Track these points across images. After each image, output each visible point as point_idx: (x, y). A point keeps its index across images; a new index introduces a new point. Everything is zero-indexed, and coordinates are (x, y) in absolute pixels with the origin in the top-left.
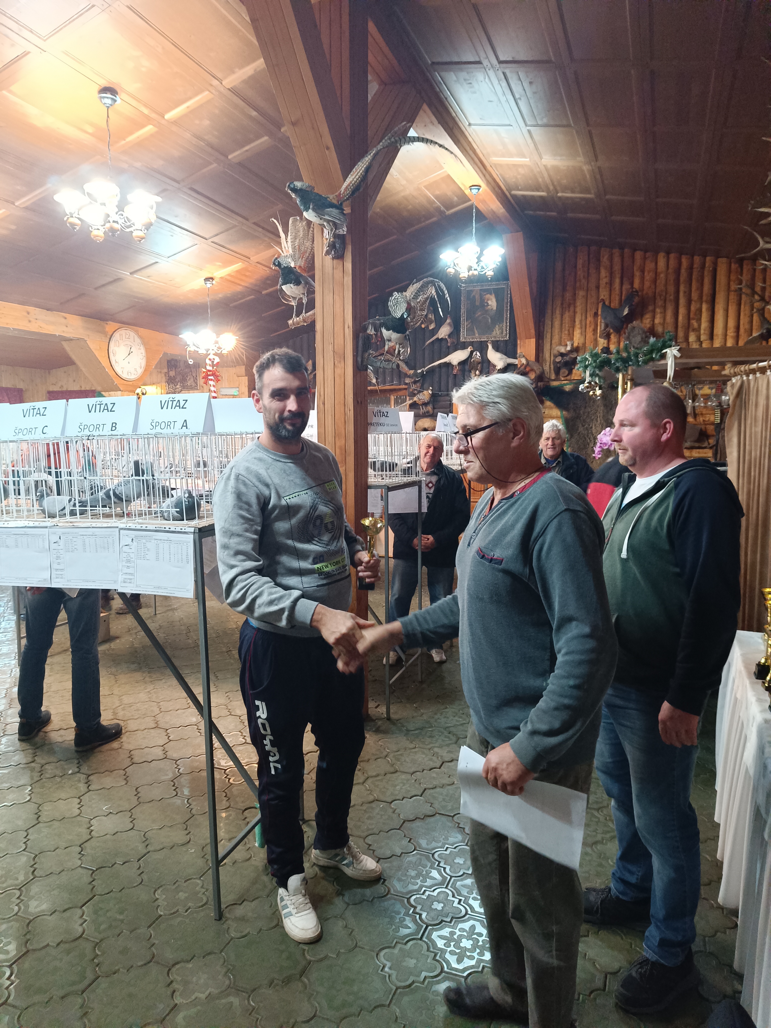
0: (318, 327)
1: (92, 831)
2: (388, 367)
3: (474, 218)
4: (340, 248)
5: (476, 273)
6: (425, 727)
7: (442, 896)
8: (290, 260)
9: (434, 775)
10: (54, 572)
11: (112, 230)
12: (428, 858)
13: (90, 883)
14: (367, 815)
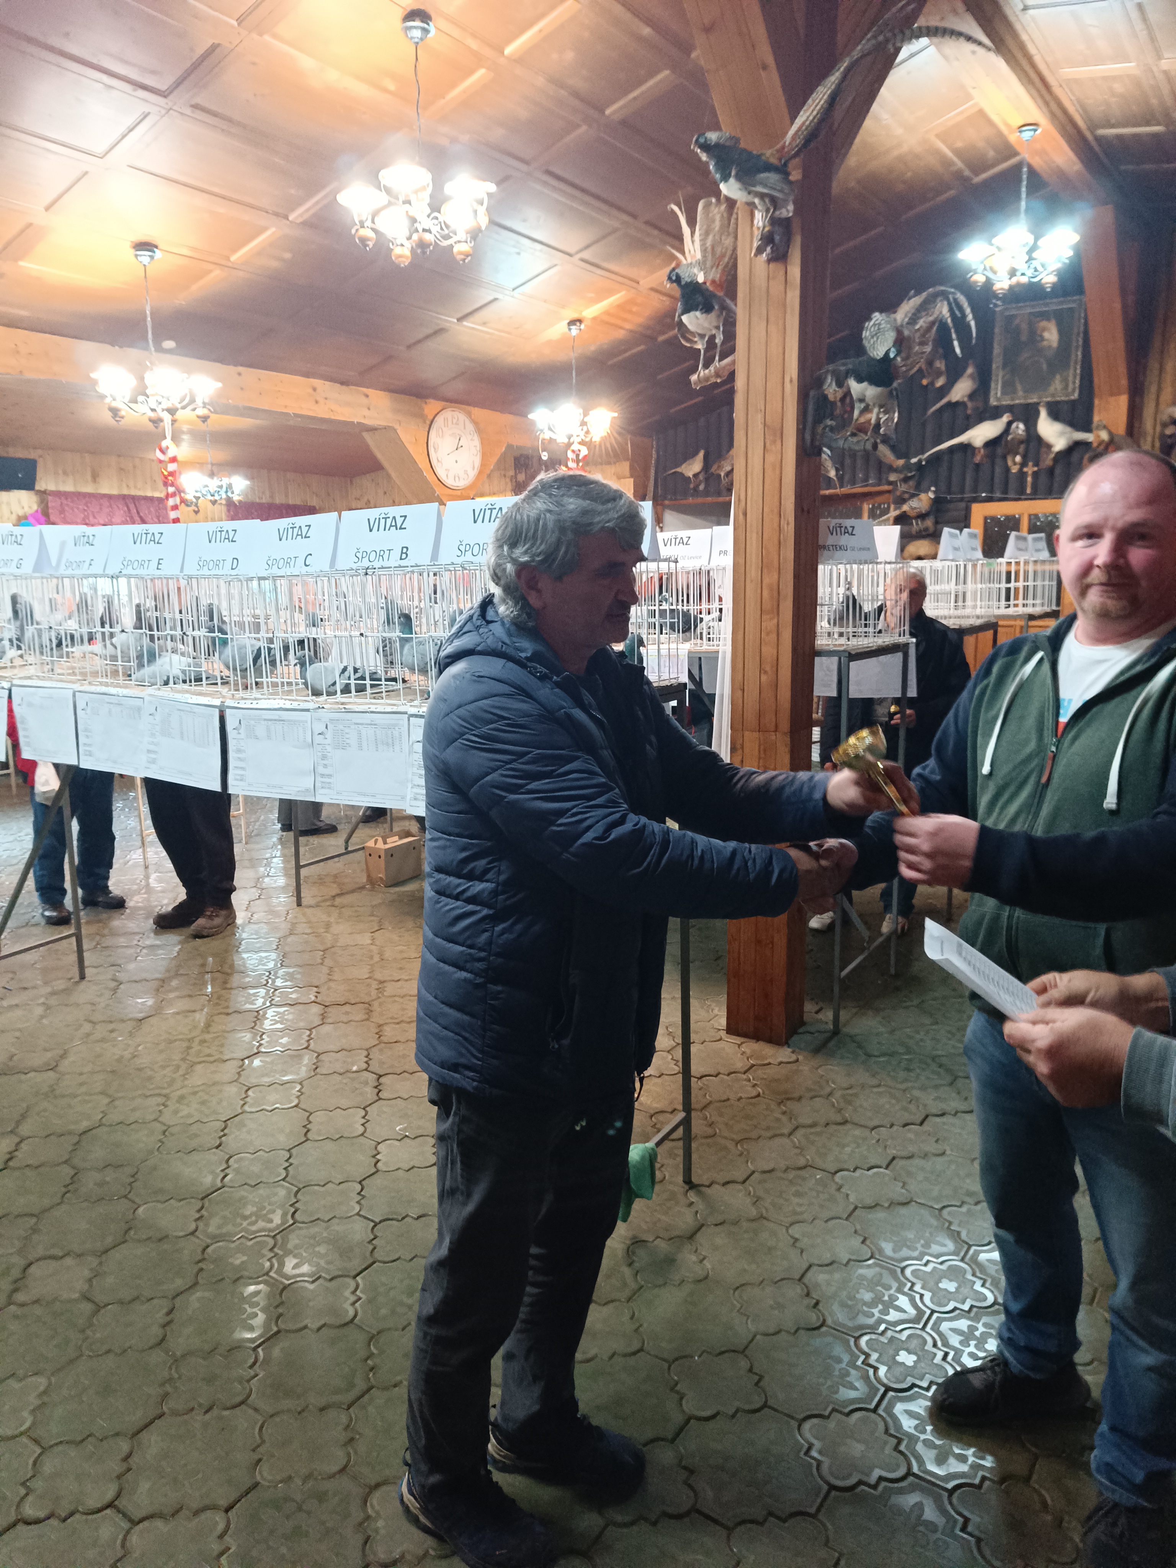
0: (740, 383)
1: (378, 1161)
2: (857, 448)
3: (1024, 183)
4: (781, 240)
5: (1024, 280)
6: (897, 1053)
7: (914, 1343)
8: (696, 271)
9: (911, 1136)
10: (319, 779)
11: (422, 245)
12: (893, 1273)
13: (370, 1242)
14: (794, 1189)
